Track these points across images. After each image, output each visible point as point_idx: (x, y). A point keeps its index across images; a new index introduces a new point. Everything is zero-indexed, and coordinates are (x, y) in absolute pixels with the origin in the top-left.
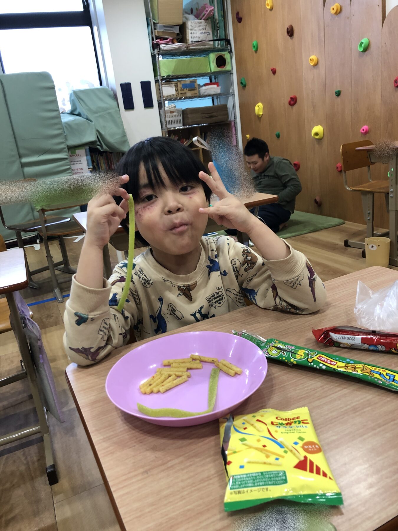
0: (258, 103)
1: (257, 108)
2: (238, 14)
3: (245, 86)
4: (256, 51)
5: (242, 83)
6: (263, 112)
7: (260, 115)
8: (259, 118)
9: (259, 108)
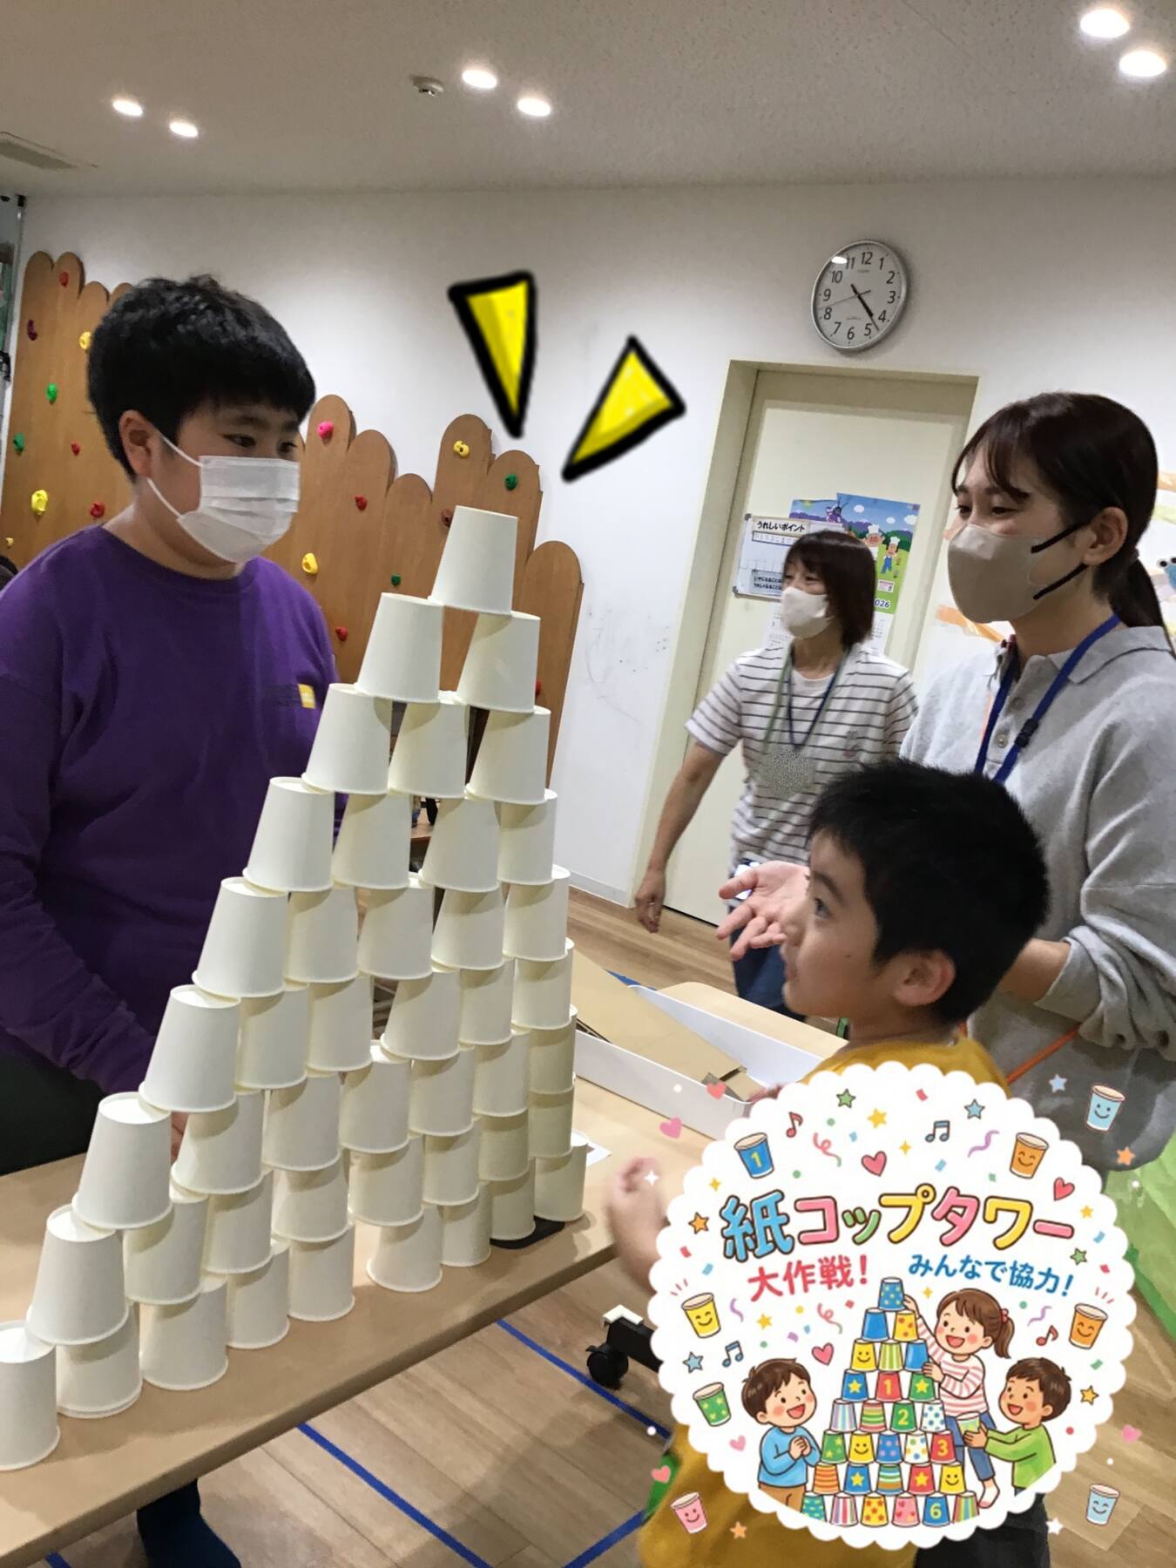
0: (39, 489)
1: (35, 498)
2: (31, 323)
3: (20, 450)
4: (52, 402)
5: (15, 442)
6: (46, 508)
7: (39, 511)
8: (37, 516)
9: (39, 499)
